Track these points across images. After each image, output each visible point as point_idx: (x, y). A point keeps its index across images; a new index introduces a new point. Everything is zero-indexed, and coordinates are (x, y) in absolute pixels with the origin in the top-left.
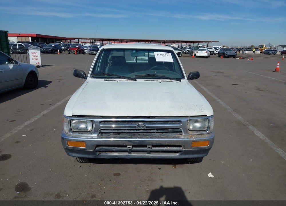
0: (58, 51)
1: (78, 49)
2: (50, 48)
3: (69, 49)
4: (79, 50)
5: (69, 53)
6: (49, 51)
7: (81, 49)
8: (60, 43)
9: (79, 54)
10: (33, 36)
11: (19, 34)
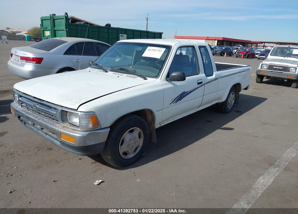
0: (226, 53)
1: (248, 52)
2: (220, 51)
3: (238, 53)
4: (248, 54)
5: (237, 57)
6: (218, 53)
7: (251, 52)
8: (239, 46)
9: (246, 58)
10: (220, 39)
11: (208, 37)
